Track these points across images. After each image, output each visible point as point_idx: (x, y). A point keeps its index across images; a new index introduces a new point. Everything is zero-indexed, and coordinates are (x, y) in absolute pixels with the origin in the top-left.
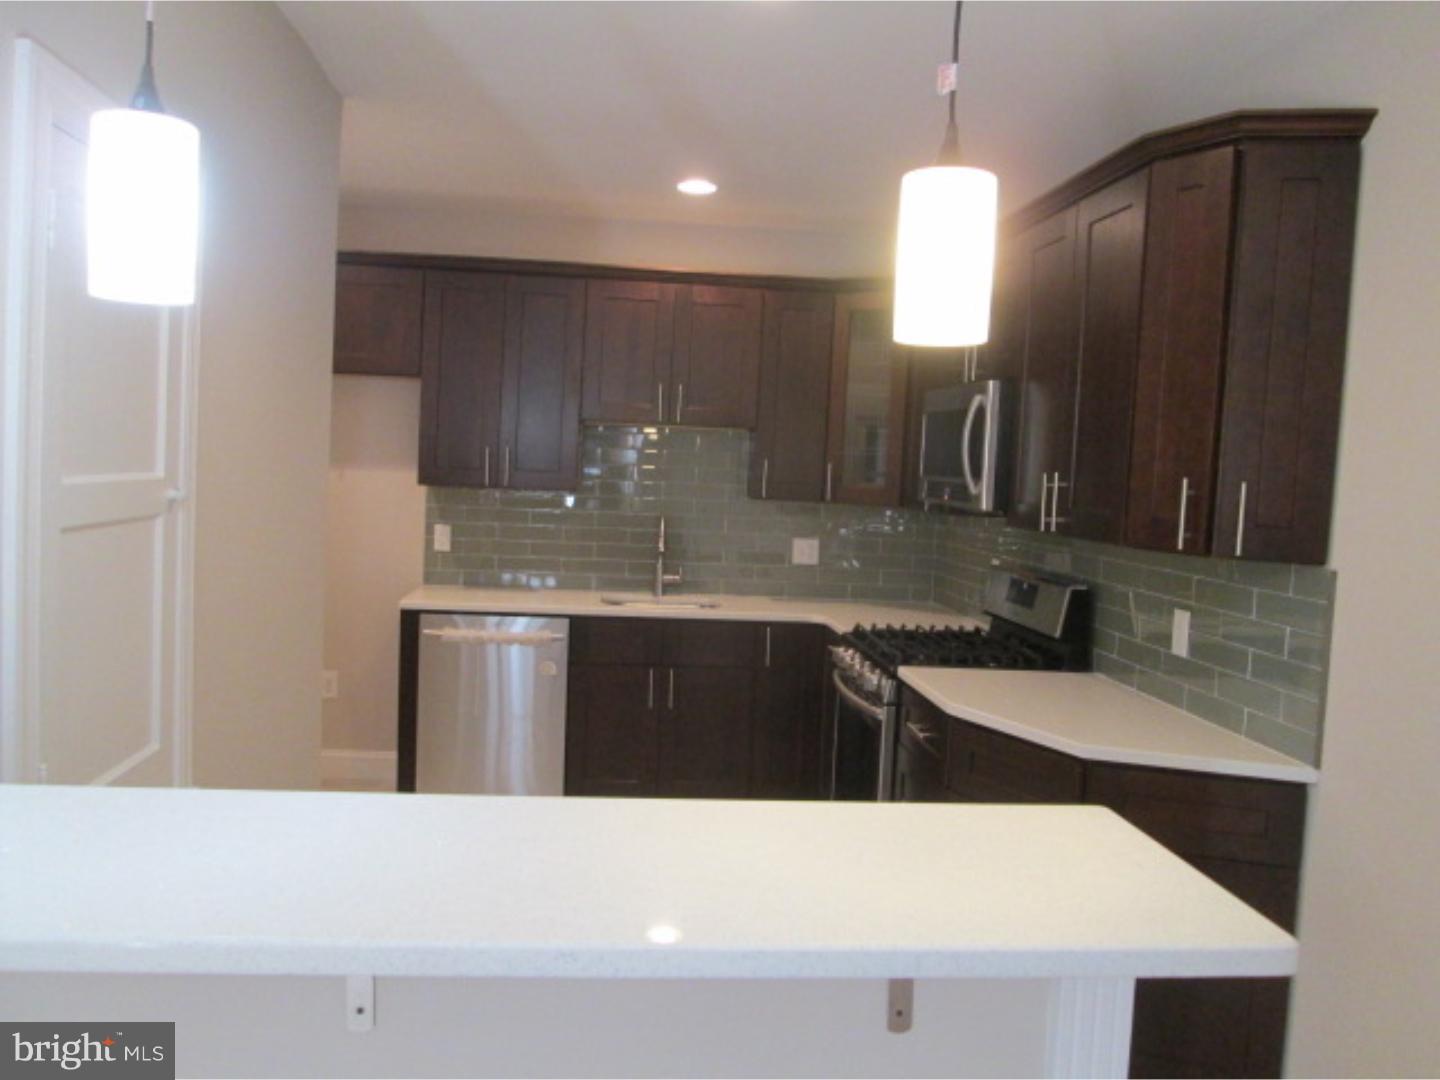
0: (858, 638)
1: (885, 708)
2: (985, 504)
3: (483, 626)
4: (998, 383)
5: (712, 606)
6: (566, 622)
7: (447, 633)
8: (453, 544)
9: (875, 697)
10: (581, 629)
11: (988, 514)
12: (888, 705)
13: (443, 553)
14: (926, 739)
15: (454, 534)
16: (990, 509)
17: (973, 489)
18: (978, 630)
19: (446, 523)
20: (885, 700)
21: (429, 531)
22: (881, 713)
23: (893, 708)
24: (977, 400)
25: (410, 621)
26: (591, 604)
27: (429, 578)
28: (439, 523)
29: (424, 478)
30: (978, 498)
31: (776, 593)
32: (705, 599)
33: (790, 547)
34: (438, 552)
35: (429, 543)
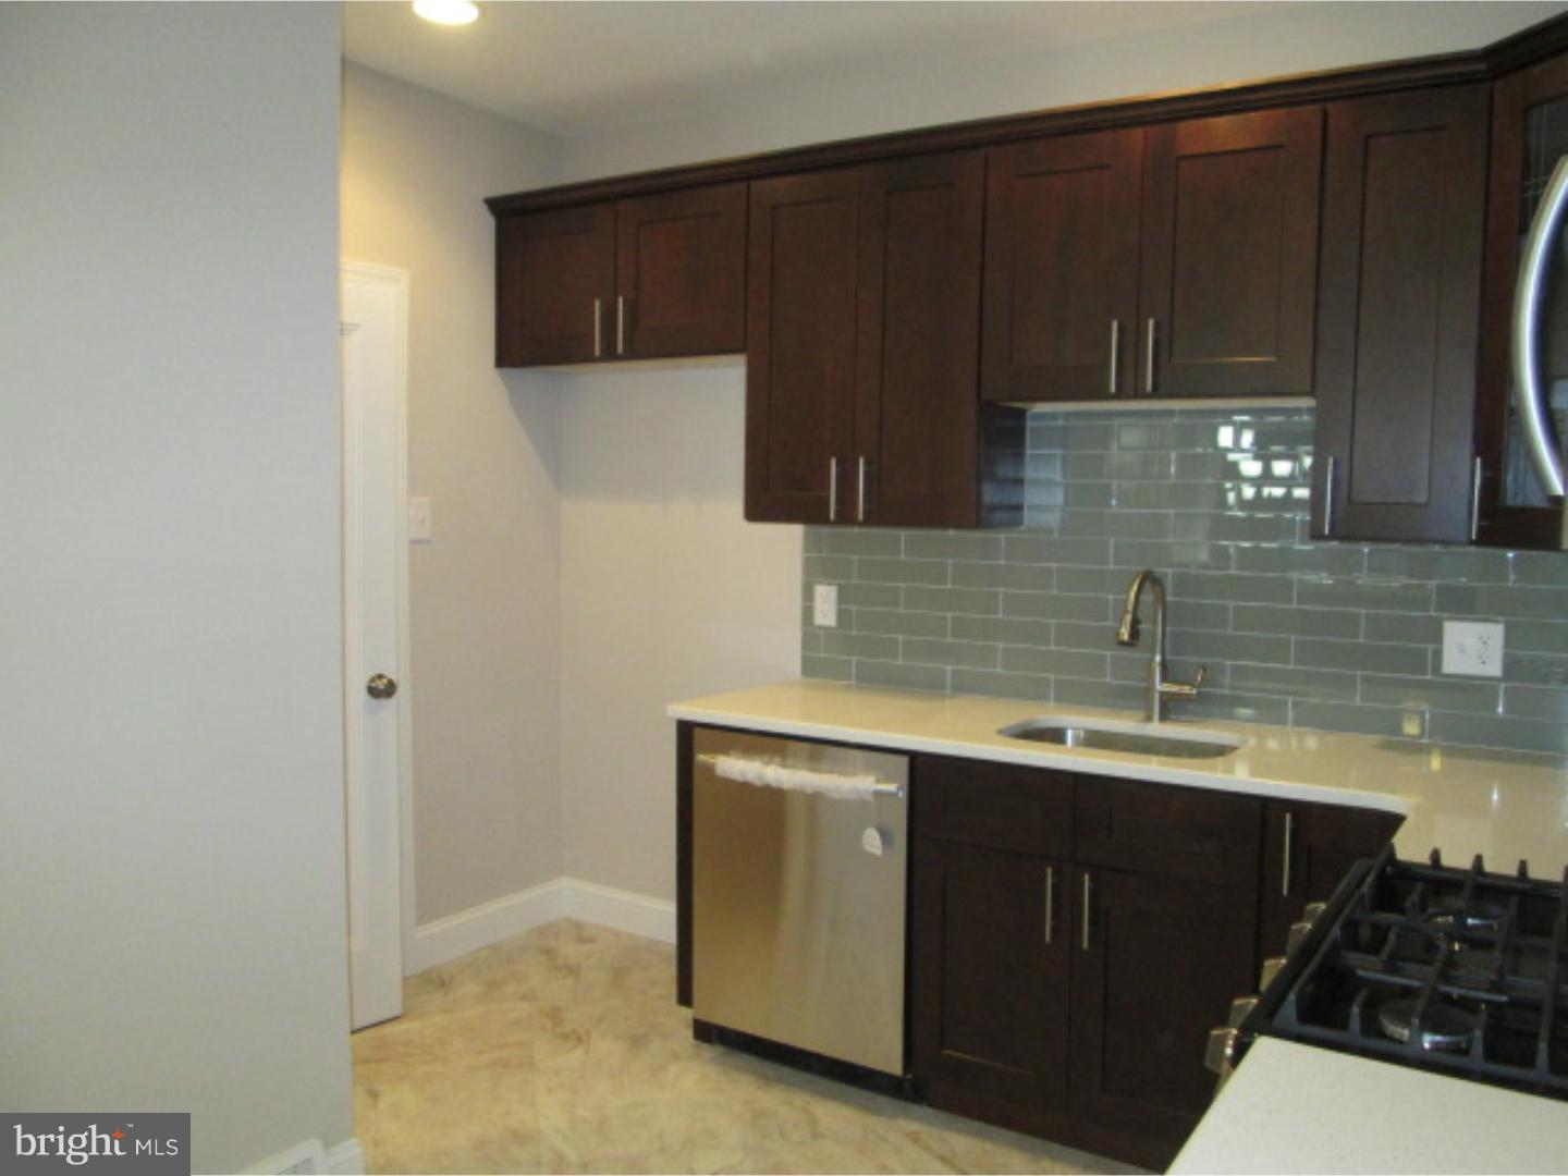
8: (840, 616)
13: (828, 629)
15: (840, 598)
19: (829, 583)
27: (809, 668)
28: (820, 583)
29: (750, 516)
33: (1437, 637)
34: (820, 627)
35: (808, 613)
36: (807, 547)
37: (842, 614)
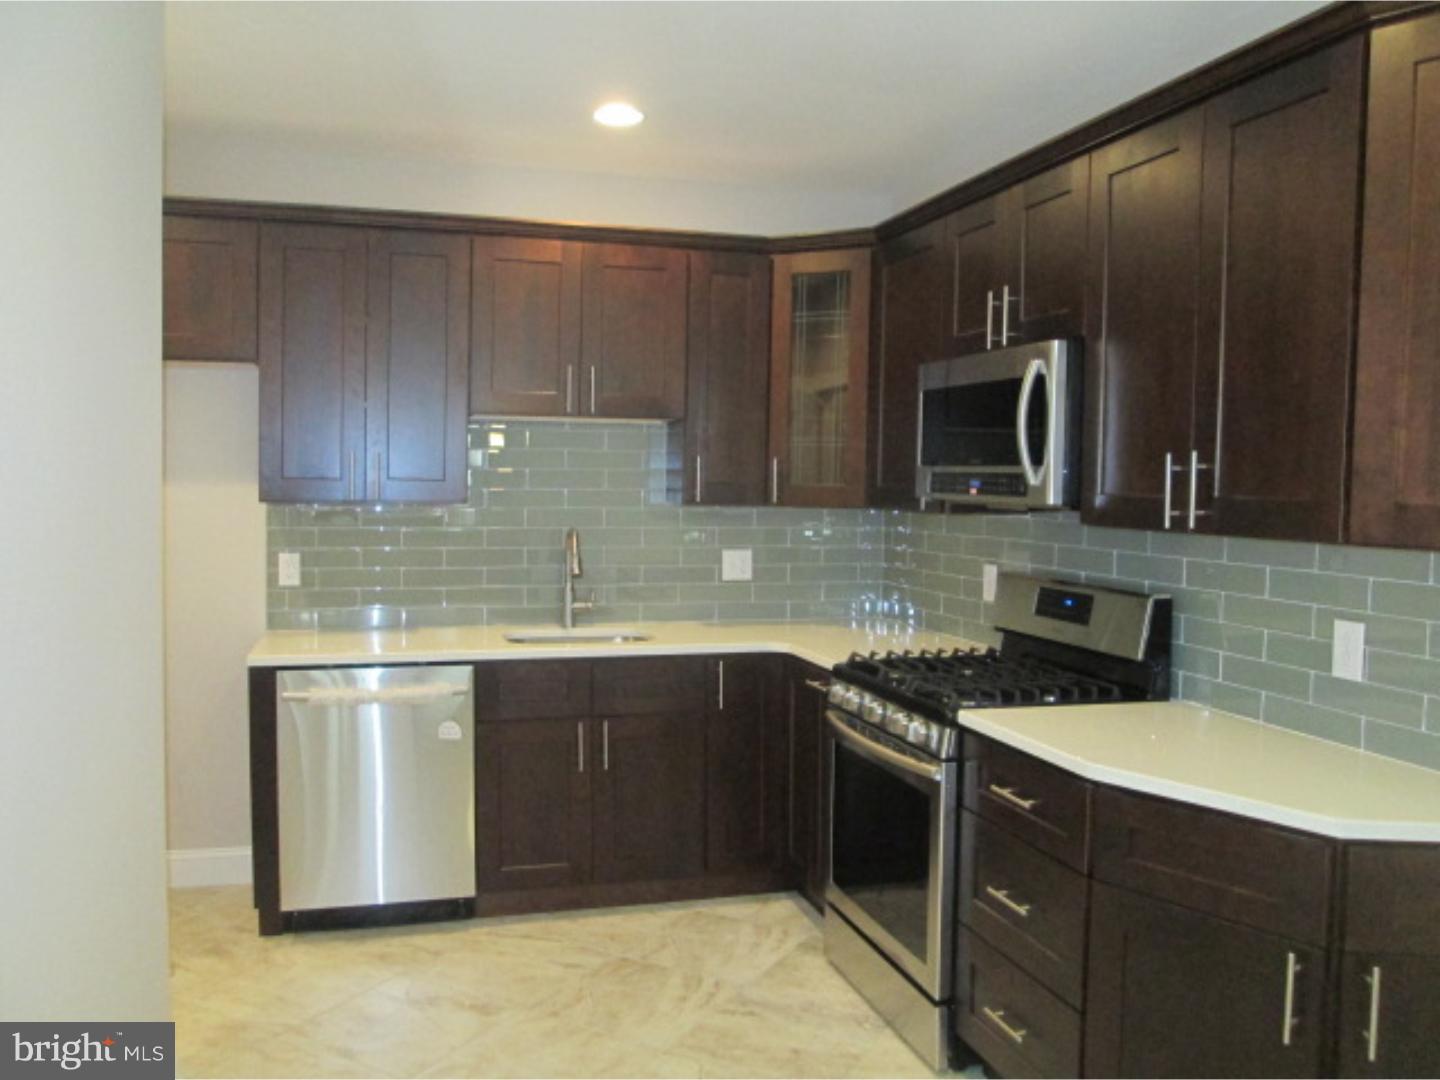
0: (859, 672)
1: (944, 765)
2: (1053, 498)
3: (351, 682)
4: (1064, 343)
5: (638, 639)
6: (469, 669)
7: (314, 694)
8: (304, 576)
9: (922, 750)
10: (489, 678)
11: (1054, 509)
12: (948, 760)
13: (292, 588)
14: (1034, 810)
15: (303, 562)
16: (1060, 502)
17: (1033, 480)
18: (991, 652)
19: (292, 551)
20: (943, 755)
21: (272, 562)
22: (939, 773)
23: (954, 764)
24: (1034, 366)
25: (263, 684)
26: (496, 645)
27: (276, 621)
28: (283, 551)
29: (265, 497)
30: (1042, 489)
31: (702, 615)
32: (629, 629)
33: (719, 560)
34: (285, 588)
35: (272, 578)
36: (269, 522)
37: (305, 577)
